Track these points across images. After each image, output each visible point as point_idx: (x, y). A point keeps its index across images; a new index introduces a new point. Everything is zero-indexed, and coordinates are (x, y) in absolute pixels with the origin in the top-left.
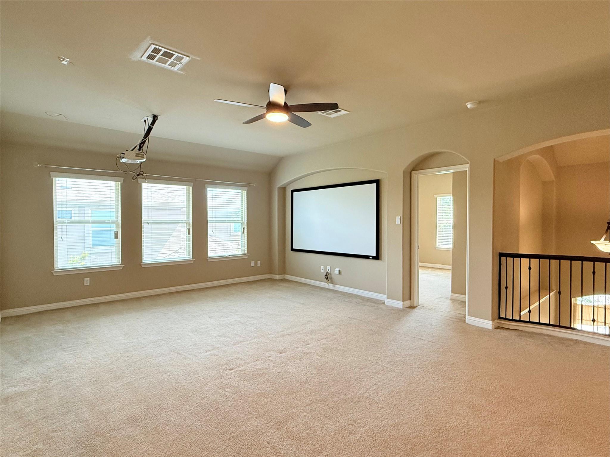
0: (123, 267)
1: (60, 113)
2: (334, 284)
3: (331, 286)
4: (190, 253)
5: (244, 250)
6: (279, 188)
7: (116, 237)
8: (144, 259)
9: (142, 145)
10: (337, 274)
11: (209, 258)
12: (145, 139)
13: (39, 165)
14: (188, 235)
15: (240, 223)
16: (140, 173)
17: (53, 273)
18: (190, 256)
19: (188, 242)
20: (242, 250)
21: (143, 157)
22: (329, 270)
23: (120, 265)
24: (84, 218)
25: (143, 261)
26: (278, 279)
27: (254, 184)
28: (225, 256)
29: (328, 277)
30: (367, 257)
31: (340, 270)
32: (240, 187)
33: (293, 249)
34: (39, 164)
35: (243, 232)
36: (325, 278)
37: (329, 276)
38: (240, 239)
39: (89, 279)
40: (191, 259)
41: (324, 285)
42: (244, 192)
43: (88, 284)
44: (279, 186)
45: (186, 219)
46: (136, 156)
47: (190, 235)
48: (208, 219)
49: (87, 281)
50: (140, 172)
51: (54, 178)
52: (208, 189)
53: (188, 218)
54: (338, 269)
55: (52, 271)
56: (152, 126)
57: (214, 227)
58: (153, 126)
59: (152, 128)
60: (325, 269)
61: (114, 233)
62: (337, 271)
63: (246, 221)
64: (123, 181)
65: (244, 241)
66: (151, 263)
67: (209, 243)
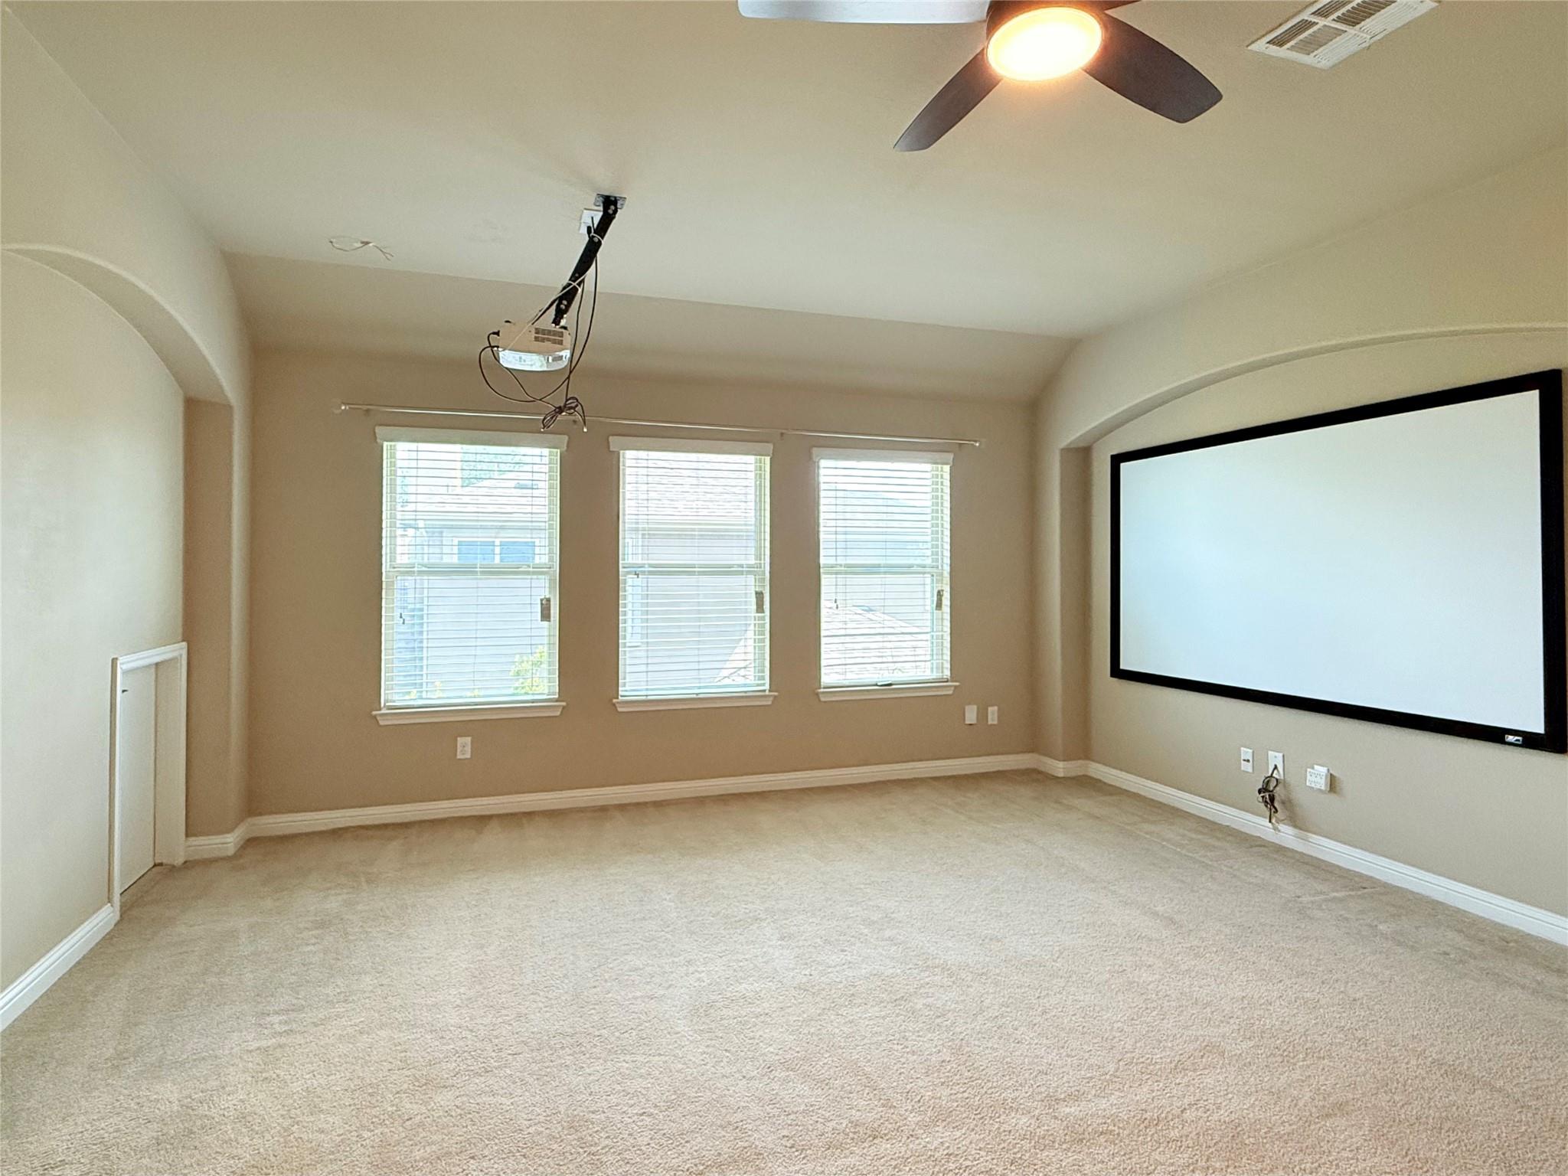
0: (564, 708)
1: (366, 240)
2: (1301, 829)
3: (1286, 835)
4: (763, 672)
5: (942, 668)
6: (1066, 451)
7: (546, 616)
8: (624, 685)
9: (565, 302)
10: (1320, 790)
11: (822, 690)
12: (574, 281)
13: (343, 408)
14: (757, 612)
15: (929, 576)
16: (565, 405)
17: (378, 718)
18: (762, 682)
19: (757, 637)
20: (935, 666)
21: (561, 343)
22: (1276, 767)
23: (557, 701)
24: (442, 559)
25: (620, 693)
26: (1061, 775)
27: (976, 441)
28: (876, 685)
29: (1272, 799)
30: (1494, 735)
31: (1331, 772)
32: (929, 455)
33: (1117, 672)
34: (345, 404)
35: (939, 606)
36: (1261, 799)
37: (1279, 793)
38: (929, 630)
39: (469, 739)
40: (764, 691)
41: (1258, 824)
42: (942, 471)
43: (468, 756)
44: (1064, 444)
45: (752, 561)
46: (537, 339)
47: (763, 612)
48: (823, 561)
49: (464, 747)
50: (567, 400)
51: (385, 444)
52: (823, 463)
53: (759, 557)
54: (1323, 770)
55: (374, 713)
56: (597, 238)
57: (841, 589)
58: (603, 238)
59: (599, 244)
60: (1259, 758)
61: (539, 602)
62: (1317, 777)
63: (947, 568)
64: (568, 446)
65: (942, 636)
66: (644, 698)
67: (823, 640)
